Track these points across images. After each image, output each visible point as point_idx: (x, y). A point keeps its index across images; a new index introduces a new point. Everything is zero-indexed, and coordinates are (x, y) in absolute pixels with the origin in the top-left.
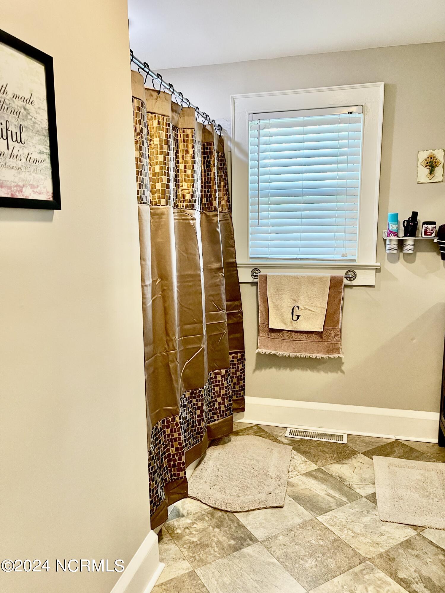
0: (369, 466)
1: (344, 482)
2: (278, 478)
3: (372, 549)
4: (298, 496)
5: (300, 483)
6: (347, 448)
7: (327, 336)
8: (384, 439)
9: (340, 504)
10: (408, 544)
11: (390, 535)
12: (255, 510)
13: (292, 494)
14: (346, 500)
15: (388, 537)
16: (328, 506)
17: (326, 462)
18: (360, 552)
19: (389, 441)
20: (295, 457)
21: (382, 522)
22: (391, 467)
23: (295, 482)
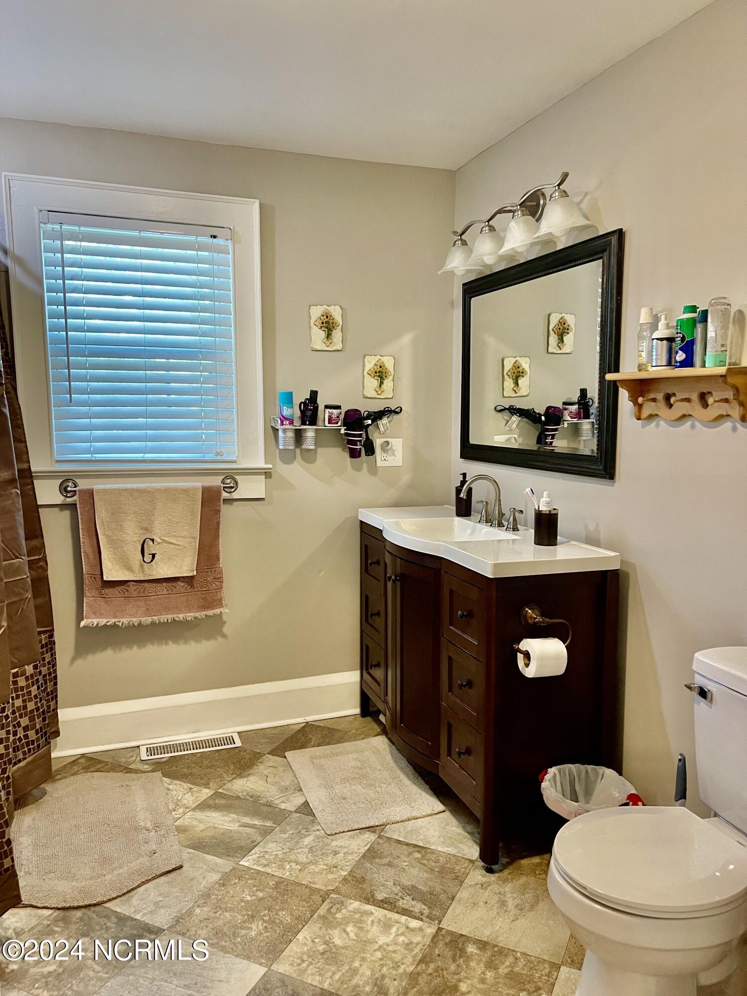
0: (284, 768)
1: (259, 800)
2: (157, 827)
3: (330, 876)
4: (200, 842)
5: (195, 823)
6: (245, 751)
7: (201, 582)
8: (291, 726)
9: (265, 832)
10: (371, 854)
11: (345, 850)
12: (139, 886)
13: (188, 843)
14: (271, 825)
15: (344, 853)
16: (249, 841)
17: (221, 781)
18: (317, 886)
19: (298, 727)
20: (171, 787)
21: (330, 837)
22: (315, 761)
23: (187, 824)
